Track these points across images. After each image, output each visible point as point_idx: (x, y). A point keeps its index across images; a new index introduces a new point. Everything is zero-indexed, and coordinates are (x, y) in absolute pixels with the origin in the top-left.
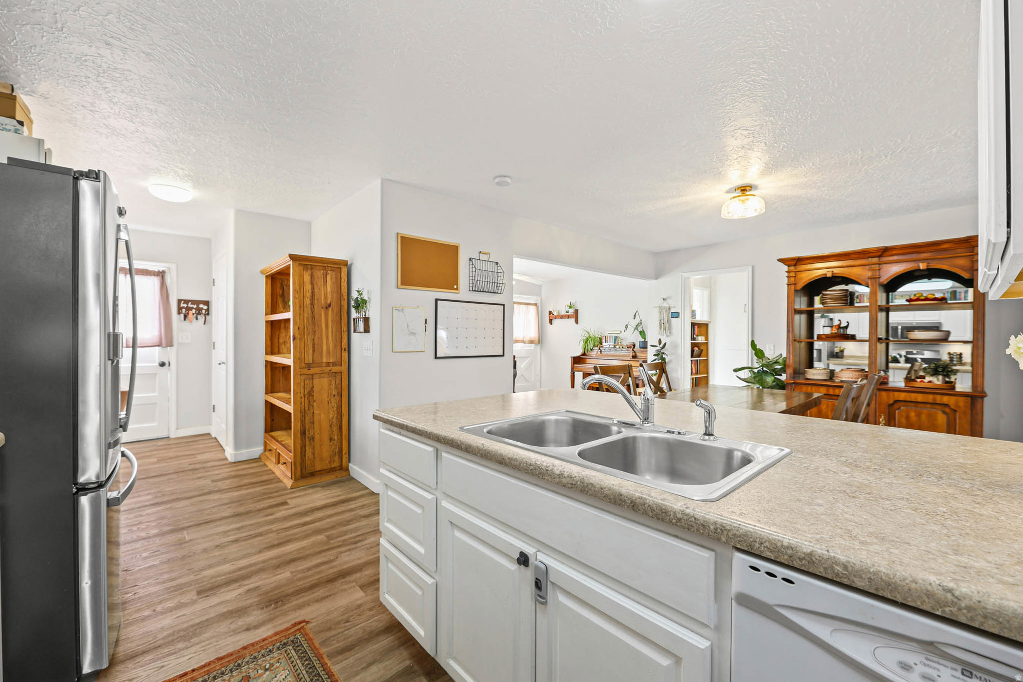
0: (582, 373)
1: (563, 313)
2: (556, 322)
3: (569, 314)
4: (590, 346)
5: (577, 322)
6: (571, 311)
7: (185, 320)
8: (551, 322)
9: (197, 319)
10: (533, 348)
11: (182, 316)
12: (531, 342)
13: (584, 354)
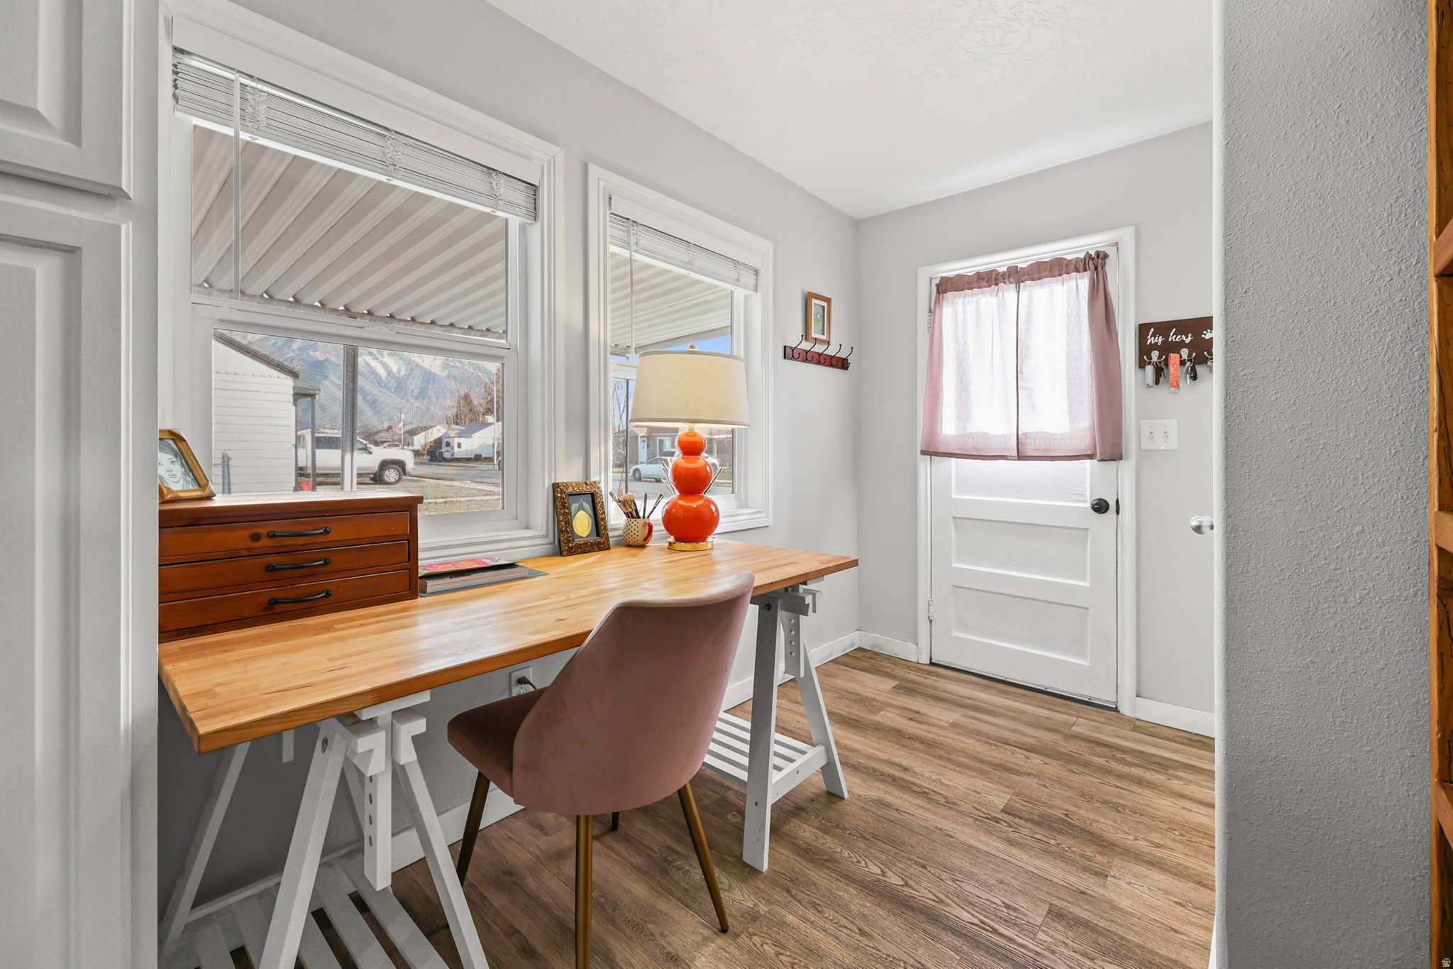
7: (1157, 382)
9: (1194, 378)
11: (1150, 369)
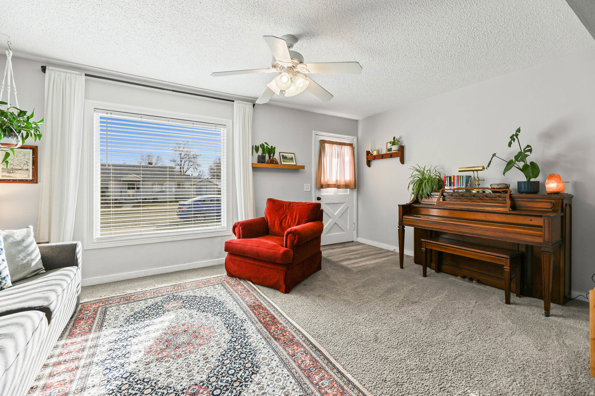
0: (413, 228)
1: (384, 152)
2: (375, 163)
3: (392, 152)
4: (427, 189)
5: (402, 161)
6: (395, 148)
8: (369, 164)
10: (348, 193)
12: (347, 186)
13: (416, 201)
